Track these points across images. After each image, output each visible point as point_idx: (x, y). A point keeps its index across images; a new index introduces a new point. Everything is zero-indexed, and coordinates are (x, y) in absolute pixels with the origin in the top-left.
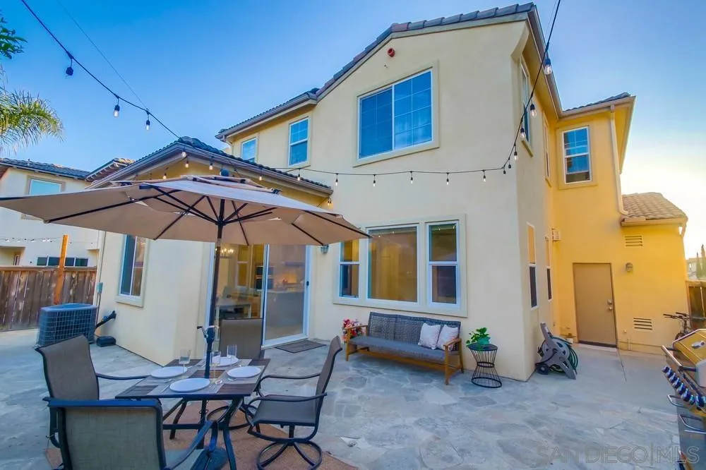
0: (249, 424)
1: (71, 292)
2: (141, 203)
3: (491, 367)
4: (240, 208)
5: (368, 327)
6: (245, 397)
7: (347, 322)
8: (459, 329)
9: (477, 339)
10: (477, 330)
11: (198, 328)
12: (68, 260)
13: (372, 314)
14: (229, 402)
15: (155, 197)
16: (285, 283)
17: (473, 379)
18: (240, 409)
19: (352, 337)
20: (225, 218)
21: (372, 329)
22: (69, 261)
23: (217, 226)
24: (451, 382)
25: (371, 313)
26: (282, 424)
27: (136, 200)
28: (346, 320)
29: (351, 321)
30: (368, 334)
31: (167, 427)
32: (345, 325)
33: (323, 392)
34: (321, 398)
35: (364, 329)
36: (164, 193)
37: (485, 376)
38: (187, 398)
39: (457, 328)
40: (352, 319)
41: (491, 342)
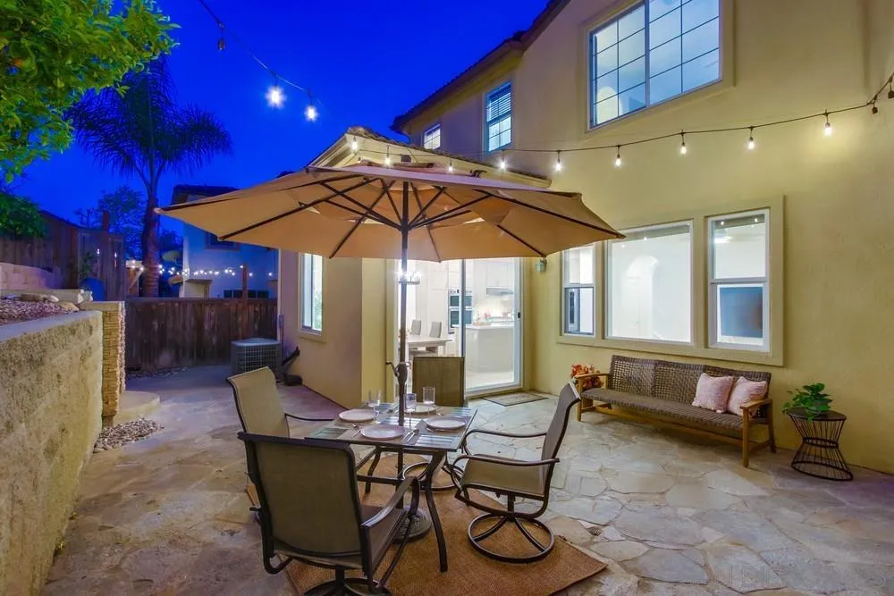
0: (456, 486)
1: (256, 326)
2: (312, 209)
3: (833, 447)
4: (427, 206)
5: (610, 377)
6: (448, 453)
7: (578, 367)
8: (769, 383)
9: (804, 401)
10: (806, 387)
11: (387, 364)
12: (250, 292)
13: (616, 358)
14: (429, 458)
15: (327, 200)
16: (487, 316)
17: (794, 463)
18: (443, 468)
19: (584, 389)
20: (410, 221)
21: (616, 380)
22: (252, 294)
23: (401, 233)
24: (752, 464)
25: (614, 356)
26: (499, 493)
27: (307, 206)
28: (576, 364)
29: (583, 367)
30: (610, 386)
31: (361, 478)
32: (574, 373)
33: (554, 457)
34: (552, 465)
35: (603, 379)
36: (339, 193)
37: (818, 460)
38: (381, 446)
39: (764, 382)
40: (586, 364)
41: (833, 407)
